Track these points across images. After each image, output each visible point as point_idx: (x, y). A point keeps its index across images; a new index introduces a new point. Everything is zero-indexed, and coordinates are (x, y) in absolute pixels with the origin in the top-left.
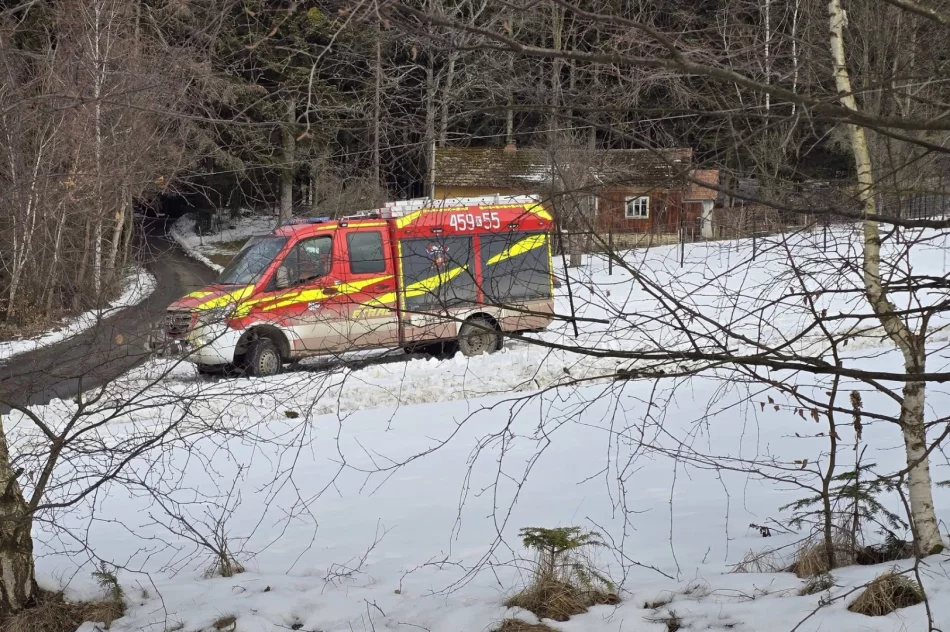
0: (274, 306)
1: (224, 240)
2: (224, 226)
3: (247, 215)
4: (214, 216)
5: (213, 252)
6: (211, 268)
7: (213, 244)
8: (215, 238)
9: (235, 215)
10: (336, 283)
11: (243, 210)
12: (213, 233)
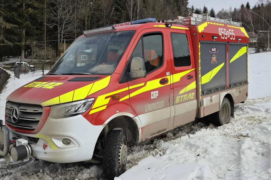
0: (127, 97)
1: (6, 63)
2: (6, 60)
3: (12, 58)
4: (3, 58)
5: (3, 66)
6: (3, 70)
7: (3, 64)
8: (4, 63)
9: (8, 57)
10: (168, 73)
11: (11, 57)
12: (3, 61)
